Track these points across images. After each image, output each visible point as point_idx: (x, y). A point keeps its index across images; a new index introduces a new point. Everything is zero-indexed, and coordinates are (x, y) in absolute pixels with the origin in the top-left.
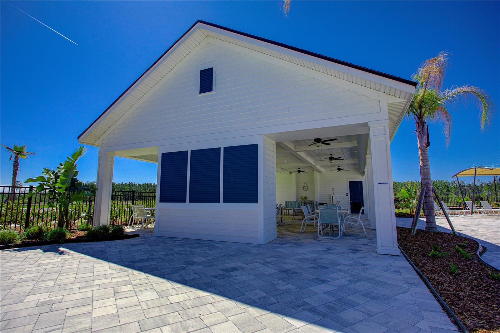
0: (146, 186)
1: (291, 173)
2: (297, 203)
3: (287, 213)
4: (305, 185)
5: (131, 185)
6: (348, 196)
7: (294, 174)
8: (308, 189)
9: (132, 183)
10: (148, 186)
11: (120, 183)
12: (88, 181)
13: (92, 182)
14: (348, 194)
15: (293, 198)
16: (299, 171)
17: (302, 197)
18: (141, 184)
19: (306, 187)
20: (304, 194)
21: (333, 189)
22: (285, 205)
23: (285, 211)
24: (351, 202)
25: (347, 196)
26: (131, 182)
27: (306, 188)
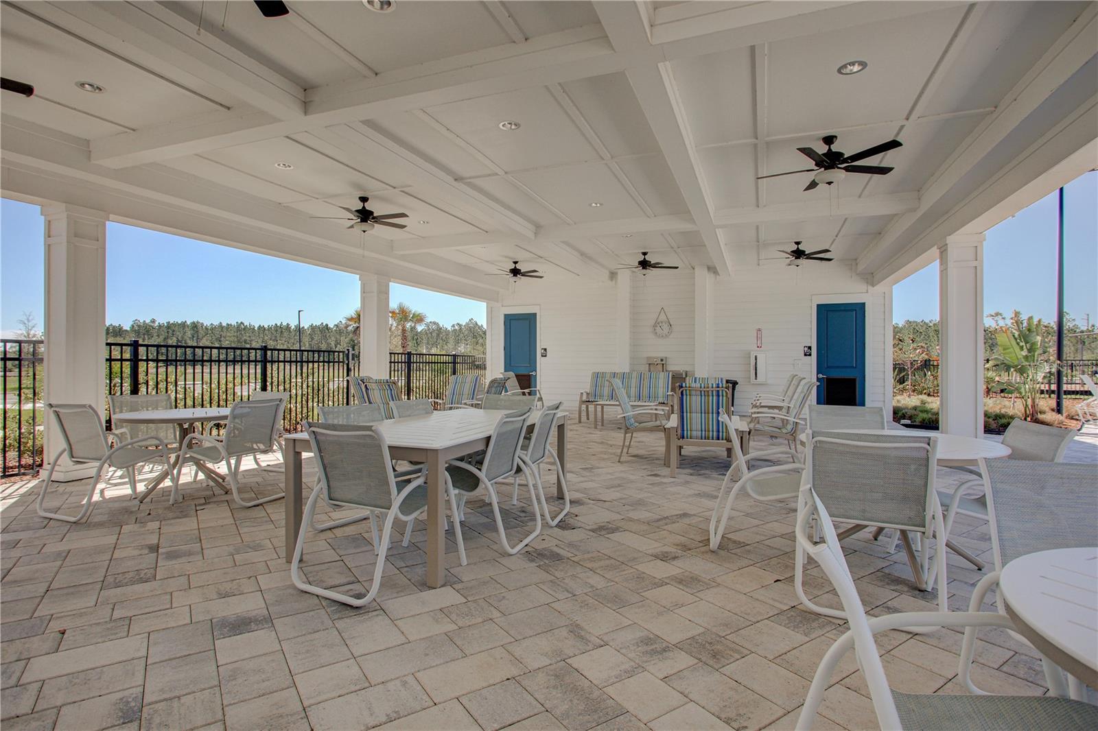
0: (277, 331)
1: (613, 275)
2: (634, 382)
3: (596, 414)
4: (663, 317)
5: (241, 328)
6: (810, 355)
7: (624, 277)
8: (670, 332)
9: (242, 323)
10: (282, 332)
11: (216, 323)
12: (136, 320)
13: (148, 321)
14: (810, 348)
15: (621, 364)
16: (644, 264)
17: (648, 358)
18: (266, 326)
19: (666, 327)
20: (657, 348)
21: (759, 330)
22: (591, 386)
23: (591, 407)
24: (821, 376)
25: (805, 355)
26: (239, 322)
27: (662, 326)
